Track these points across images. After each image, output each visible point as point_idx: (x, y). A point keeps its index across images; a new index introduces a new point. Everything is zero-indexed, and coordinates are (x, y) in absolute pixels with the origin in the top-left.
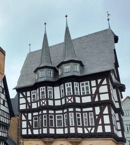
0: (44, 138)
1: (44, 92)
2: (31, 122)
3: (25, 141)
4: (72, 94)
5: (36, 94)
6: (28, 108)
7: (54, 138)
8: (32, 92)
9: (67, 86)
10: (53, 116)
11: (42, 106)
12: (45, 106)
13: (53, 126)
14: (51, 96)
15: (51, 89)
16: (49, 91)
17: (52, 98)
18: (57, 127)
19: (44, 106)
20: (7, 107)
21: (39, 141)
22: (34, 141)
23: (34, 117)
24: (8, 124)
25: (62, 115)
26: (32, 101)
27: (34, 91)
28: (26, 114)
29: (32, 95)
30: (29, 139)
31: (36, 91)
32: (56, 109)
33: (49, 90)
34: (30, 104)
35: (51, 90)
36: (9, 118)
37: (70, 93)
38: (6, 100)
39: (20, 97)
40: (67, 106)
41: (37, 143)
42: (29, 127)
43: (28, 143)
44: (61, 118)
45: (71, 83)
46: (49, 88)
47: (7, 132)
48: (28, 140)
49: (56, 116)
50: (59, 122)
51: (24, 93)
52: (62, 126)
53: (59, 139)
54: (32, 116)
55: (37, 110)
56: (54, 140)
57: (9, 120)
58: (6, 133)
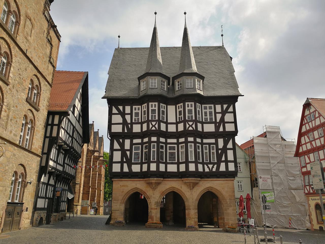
0: (149, 177)
1: (155, 110)
2: (128, 153)
3: (116, 182)
4: (194, 119)
5: (140, 112)
6: (126, 131)
7: (164, 178)
8: (134, 107)
9: (188, 106)
10: (164, 145)
11: (151, 130)
12: (156, 130)
13: (163, 160)
14: (164, 117)
15: (164, 106)
16: (162, 110)
17: (165, 121)
18: (168, 161)
19: (153, 130)
21: (138, 182)
22: (131, 182)
23: (134, 146)
24: (79, 154)
25: (176, 146)
26: (133, 121)
27: (137, 107)
28: (121, 140)
29: (134, 111)
30: (123, 179)
31: (140, 107)
32: (169, 136)
33: (162, 108)
34: (129, 125)
35: (164, 109)
37: (192, 117)
38: (81, 114)
39: (113, 112)
40: (185, 134)
41: (136, 185)
42: (125, 160)
43: (121, 186)
44: (175, 150)
45: (193, 103)
46: (162, 106)
47: (75, 168)
48: (122, 181)
49: (168, 146)
50: (172, 155)
51: (121, 108)
52: (175, 161)
53: (170, 179)
54: (132, 144)
55: (141, 135)
56: (162, 180)
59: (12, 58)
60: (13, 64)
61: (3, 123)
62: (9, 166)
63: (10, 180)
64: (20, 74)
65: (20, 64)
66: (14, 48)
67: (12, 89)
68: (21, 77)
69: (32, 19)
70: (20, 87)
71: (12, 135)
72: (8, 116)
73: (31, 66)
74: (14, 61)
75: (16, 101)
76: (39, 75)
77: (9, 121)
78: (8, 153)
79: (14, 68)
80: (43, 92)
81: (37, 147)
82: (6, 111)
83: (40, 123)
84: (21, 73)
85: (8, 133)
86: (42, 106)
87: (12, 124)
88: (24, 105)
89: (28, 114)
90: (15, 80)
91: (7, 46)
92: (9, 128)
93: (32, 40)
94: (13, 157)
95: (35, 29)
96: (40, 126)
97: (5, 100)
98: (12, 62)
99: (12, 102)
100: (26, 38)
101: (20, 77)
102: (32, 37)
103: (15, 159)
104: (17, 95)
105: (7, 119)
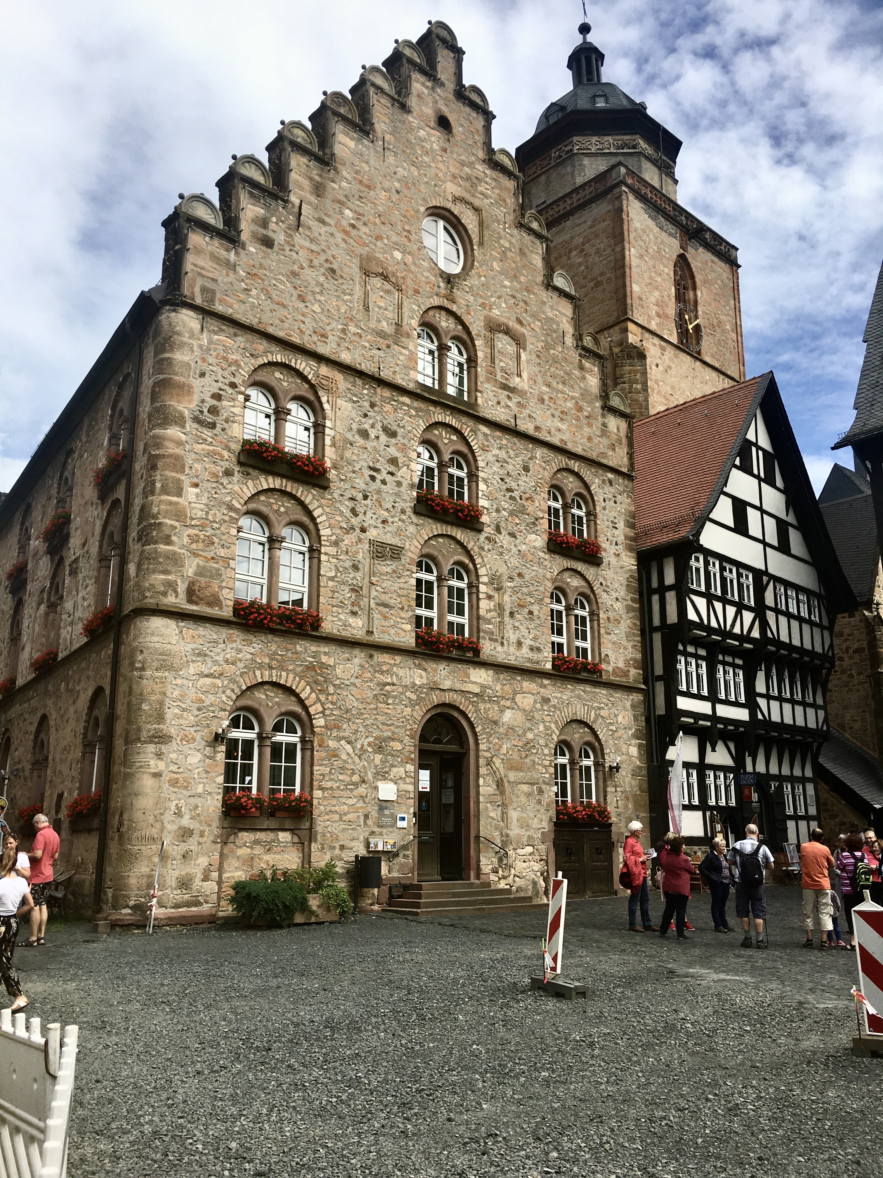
20: (805, 555)
24: (823, 657)
36: (825, 623)
38: (791, 519)
47: (820, 701)
57: (826, 634)
58: (814, 706)
59: (476, 461)
60: (481, 474)
61: (491, 626)
62: (536, 731)
63: (550, 765)
64: (509, 490)
65: (502, 462)
66: (474, 431)
67: (494, 536)
68: (516, 494)
69: (513, 324)
70: (518, 522)
71: (525, 650)
72: (500, 607)
73: (540, 452)
74: (481, 464)
75: (514, 562)
76: (575, 466)
77: (507, 619)
78: (524, 697)
79: (485, 481)
80: (603, 504)
81: (621, 665)
82: (490, 597)
83: (615, 595)
84: (513, 485)
85: (512, 649)
86: (611, 544)
87: (517, 624)
88: (546, 563)
89: (564, 582)
90: (498, 511)
91: (454, 438)
92: (512, 636)
93: (526, 381)
94: (542, 706)
95: (529, 347)
96: (618, 606)
97: (482, 571)
98: (477, 468)
99: (503, 570)
100: (505, 387)
101: (511, 498)
102: (525, 375)
103: (550, 711)
104: (516, 546)
105: (501, 615)
